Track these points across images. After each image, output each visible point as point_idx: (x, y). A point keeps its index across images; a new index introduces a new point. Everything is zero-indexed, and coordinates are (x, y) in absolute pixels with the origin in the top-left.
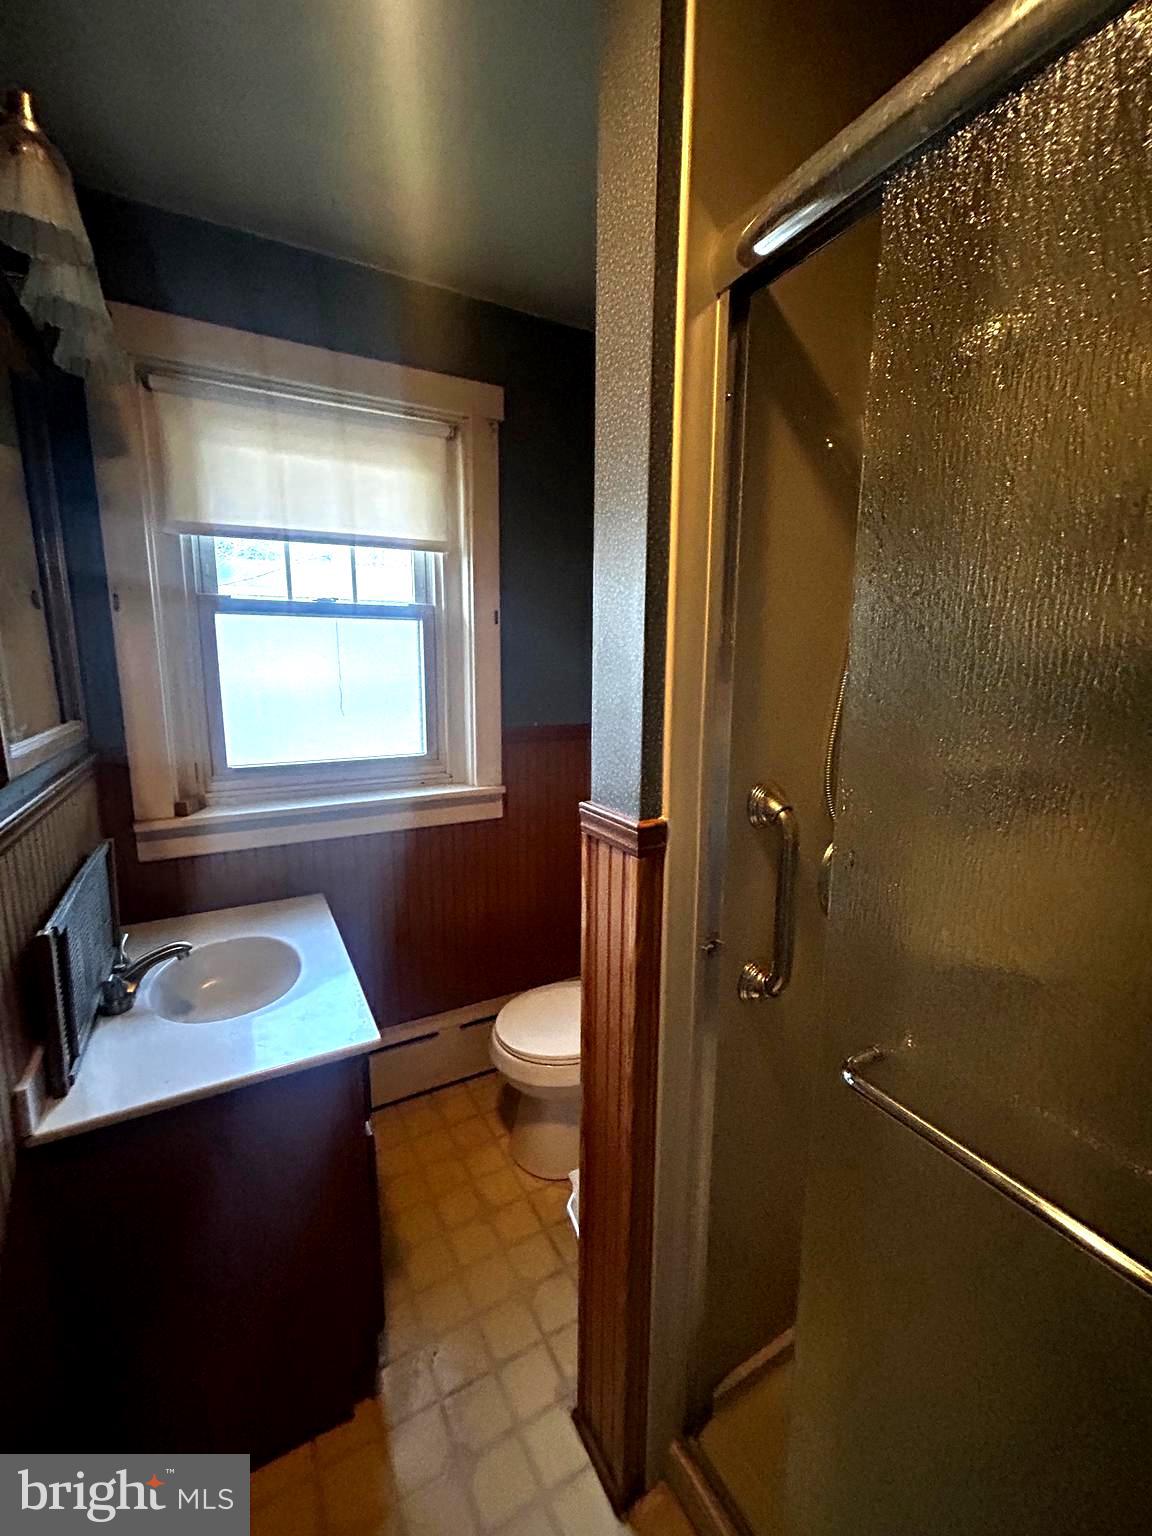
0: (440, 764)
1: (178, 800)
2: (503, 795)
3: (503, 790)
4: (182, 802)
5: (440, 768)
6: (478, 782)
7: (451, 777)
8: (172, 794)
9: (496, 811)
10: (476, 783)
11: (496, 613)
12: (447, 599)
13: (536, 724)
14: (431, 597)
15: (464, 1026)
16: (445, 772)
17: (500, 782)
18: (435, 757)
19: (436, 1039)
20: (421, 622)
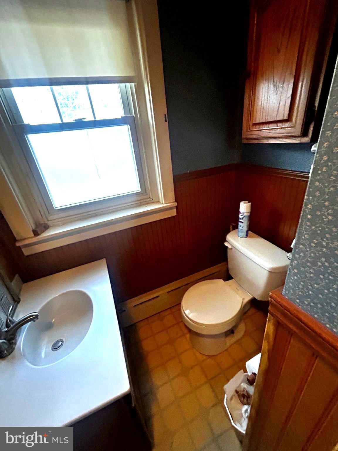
0: (147, 195)
1: (34, 228)
2: (176, 206)
3: (176, 204)
4: (35, 229)
5: (147, 196)
6: (164, 202)
7: (153, 200)
8: (31, 225)
9: (174, 213)
10: (164, 203)
11: (165, 115)
12: (140, 112)
13: (188, 172)
14: (132, 111)
15: (168, 292)
16: (150, 198)
17: (174, 200)
18: (145, 192)
19: (159, 298)
20: (129, 126)
